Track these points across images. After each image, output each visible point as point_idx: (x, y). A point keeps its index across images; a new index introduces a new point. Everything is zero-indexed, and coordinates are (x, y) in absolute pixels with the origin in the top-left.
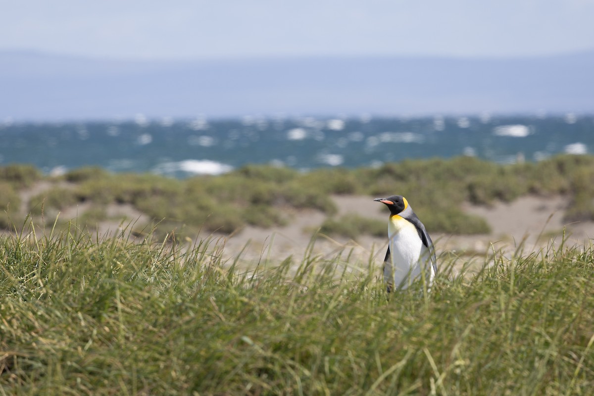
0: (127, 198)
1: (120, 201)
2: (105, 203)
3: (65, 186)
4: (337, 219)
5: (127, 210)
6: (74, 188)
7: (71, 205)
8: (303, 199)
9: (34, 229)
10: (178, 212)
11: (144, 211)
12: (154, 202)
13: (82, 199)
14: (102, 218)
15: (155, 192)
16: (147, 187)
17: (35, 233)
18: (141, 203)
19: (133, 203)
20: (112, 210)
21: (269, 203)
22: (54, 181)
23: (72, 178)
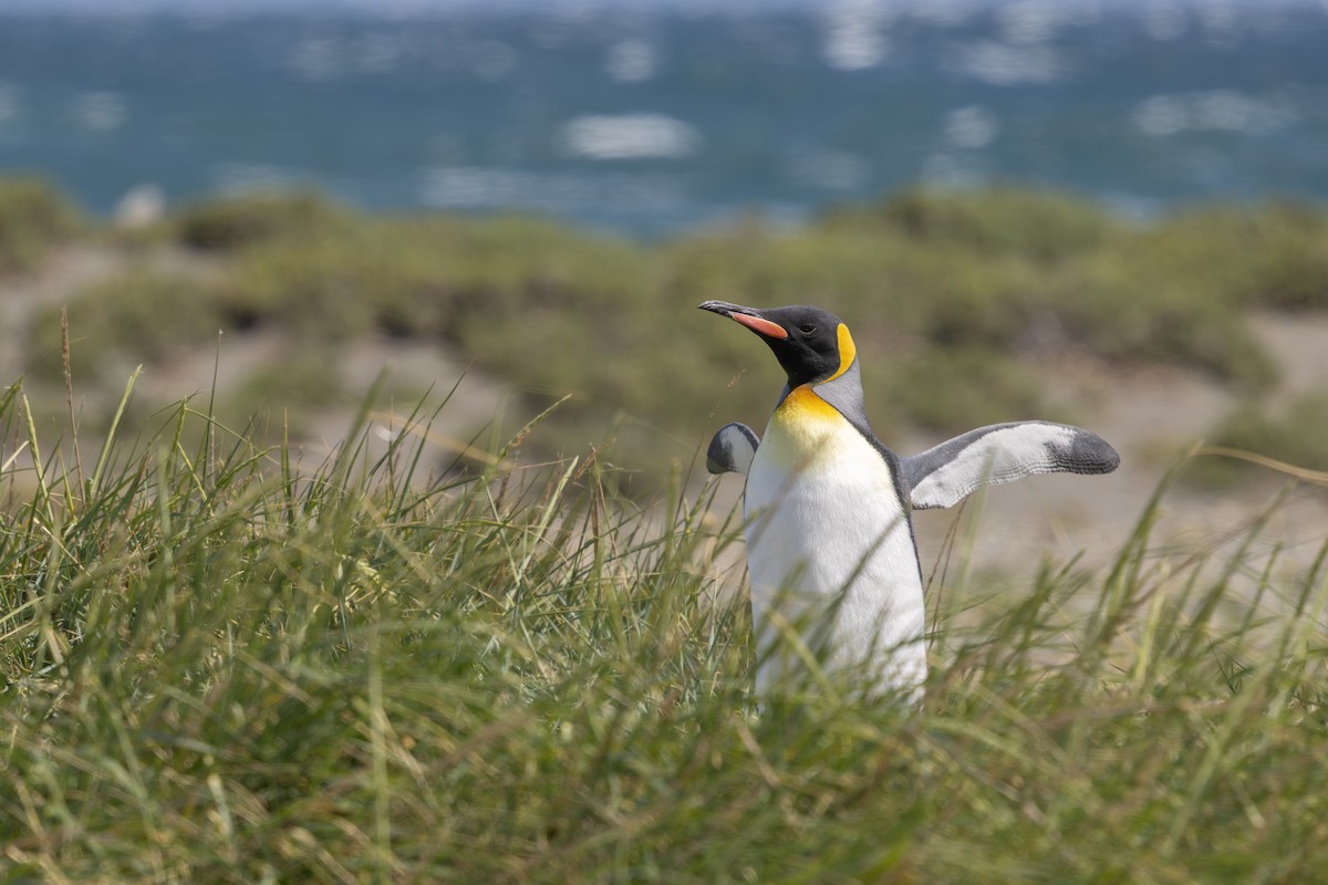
0: (425, 315)
1: (396, 329)
2: (337, 337)
3: (172, 266)
4: (1275, 410)
5: (423, 365)
6: (211, 275)
7: (200, 341)
8: (1138, 328)
9: (33, 430)
10: (628, 373)
11: (493, 369)
12: (535, 333)
13: (243, 320)
14: (321, 395)
15: (539, 294)
16: (505, 273)
17: (37, 450)
18: (483, 339)
19: (450, 337)
20: (363, 363)
21: (1000, 342)
22: (132, 244)
23: (205, 236)
